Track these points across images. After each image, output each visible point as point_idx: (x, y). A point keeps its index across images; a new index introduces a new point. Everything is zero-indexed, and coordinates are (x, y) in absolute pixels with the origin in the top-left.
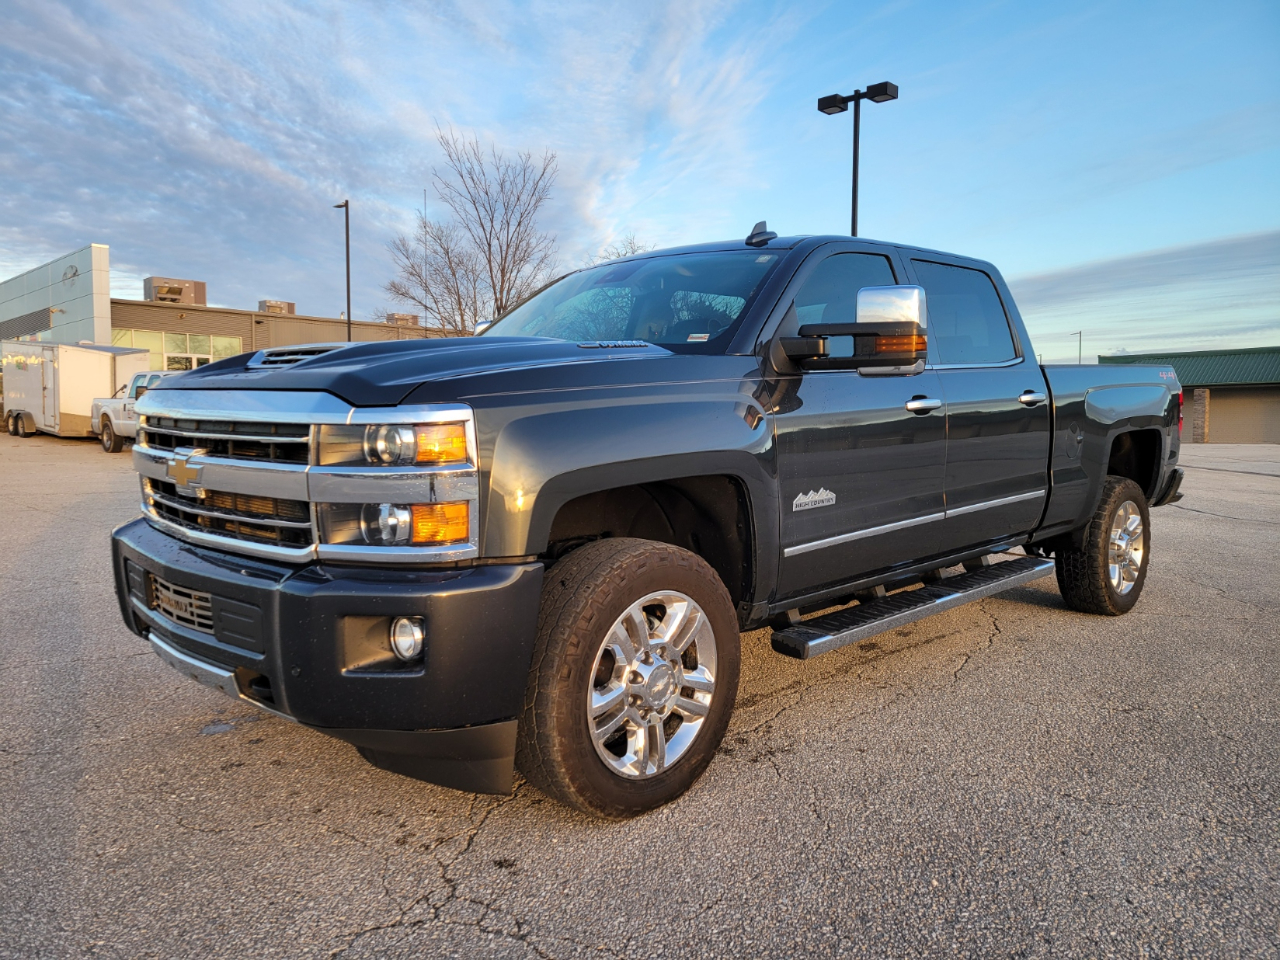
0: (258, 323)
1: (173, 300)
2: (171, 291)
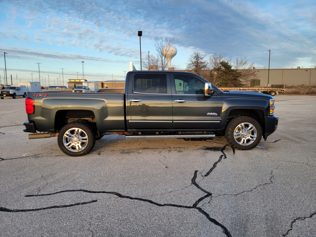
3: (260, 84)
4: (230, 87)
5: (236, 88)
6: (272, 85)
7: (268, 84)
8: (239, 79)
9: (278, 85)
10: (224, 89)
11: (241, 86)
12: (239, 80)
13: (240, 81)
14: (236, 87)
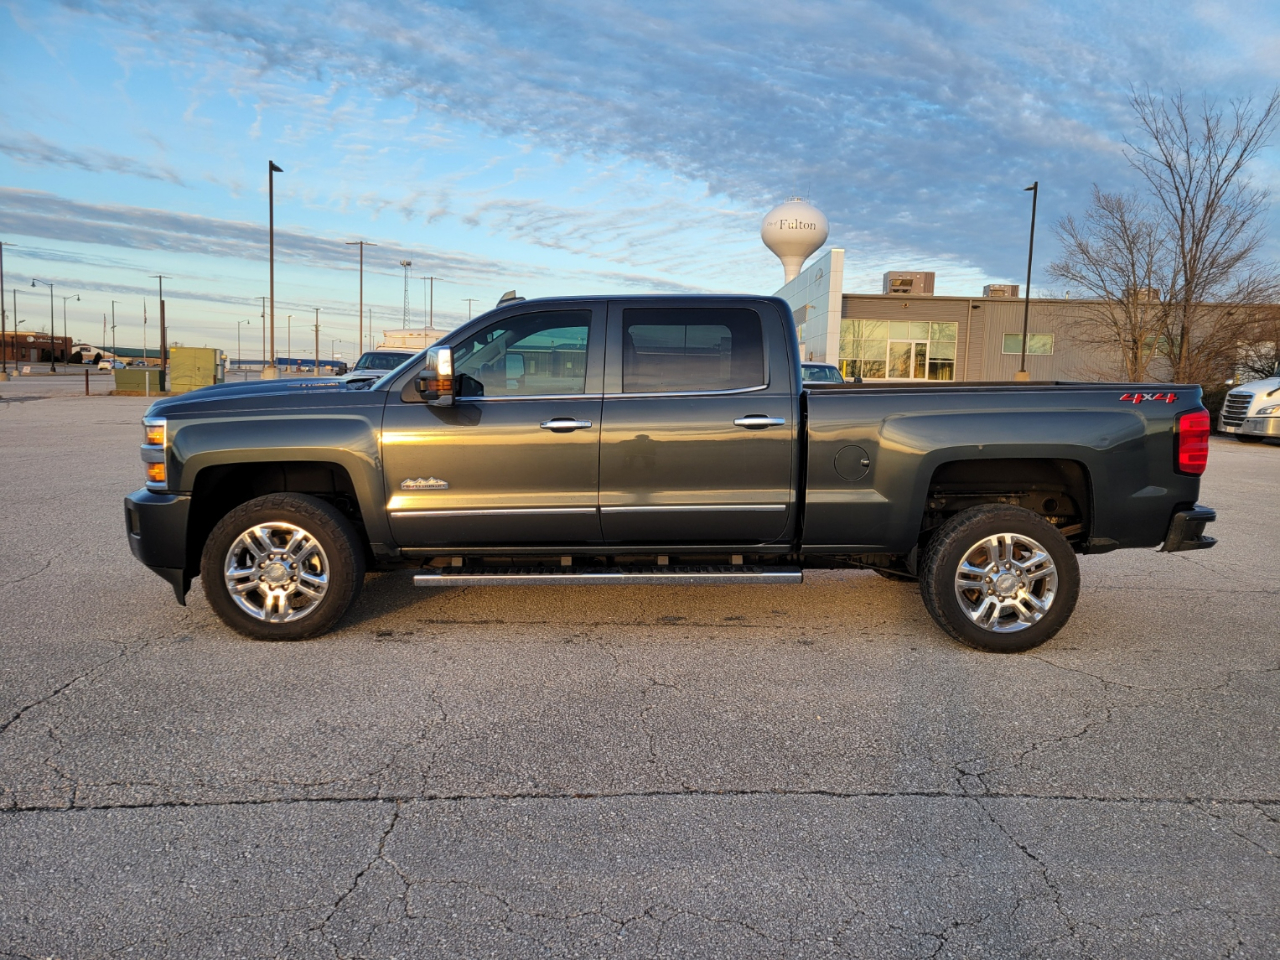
0: (975, 307)
1: (905, 291)
2: (904, 283)
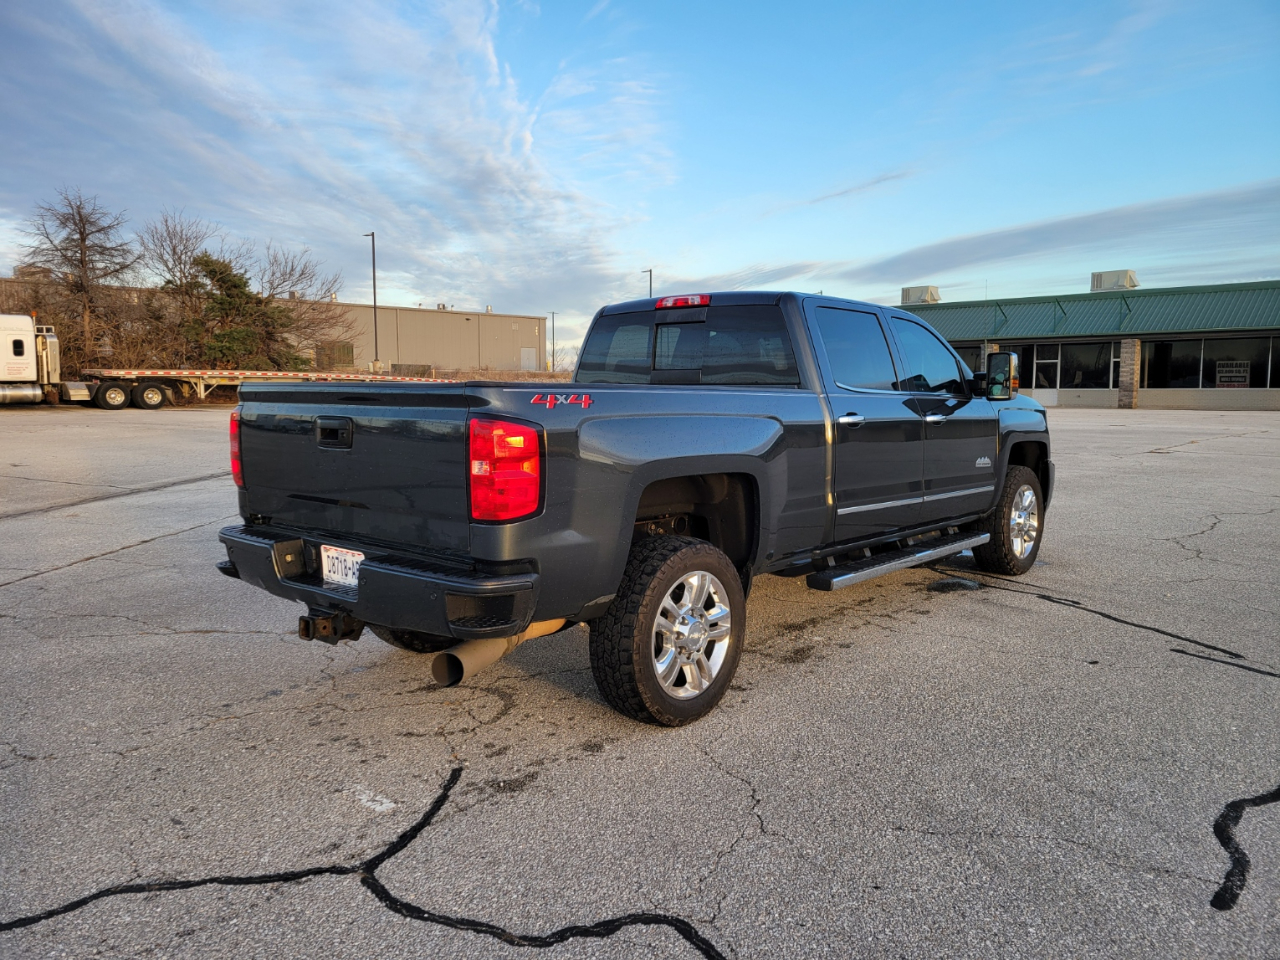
3: (351, 362)
4: (257, 370)
5: (280, 374)
6: (393, 366)
7: (377, 360)
8: (286, 335)
9: (415, 366)
10: (241, 377)
11: (297, 363)
12: (284, 340)
13: (289, 346)
14: (280, 370)
